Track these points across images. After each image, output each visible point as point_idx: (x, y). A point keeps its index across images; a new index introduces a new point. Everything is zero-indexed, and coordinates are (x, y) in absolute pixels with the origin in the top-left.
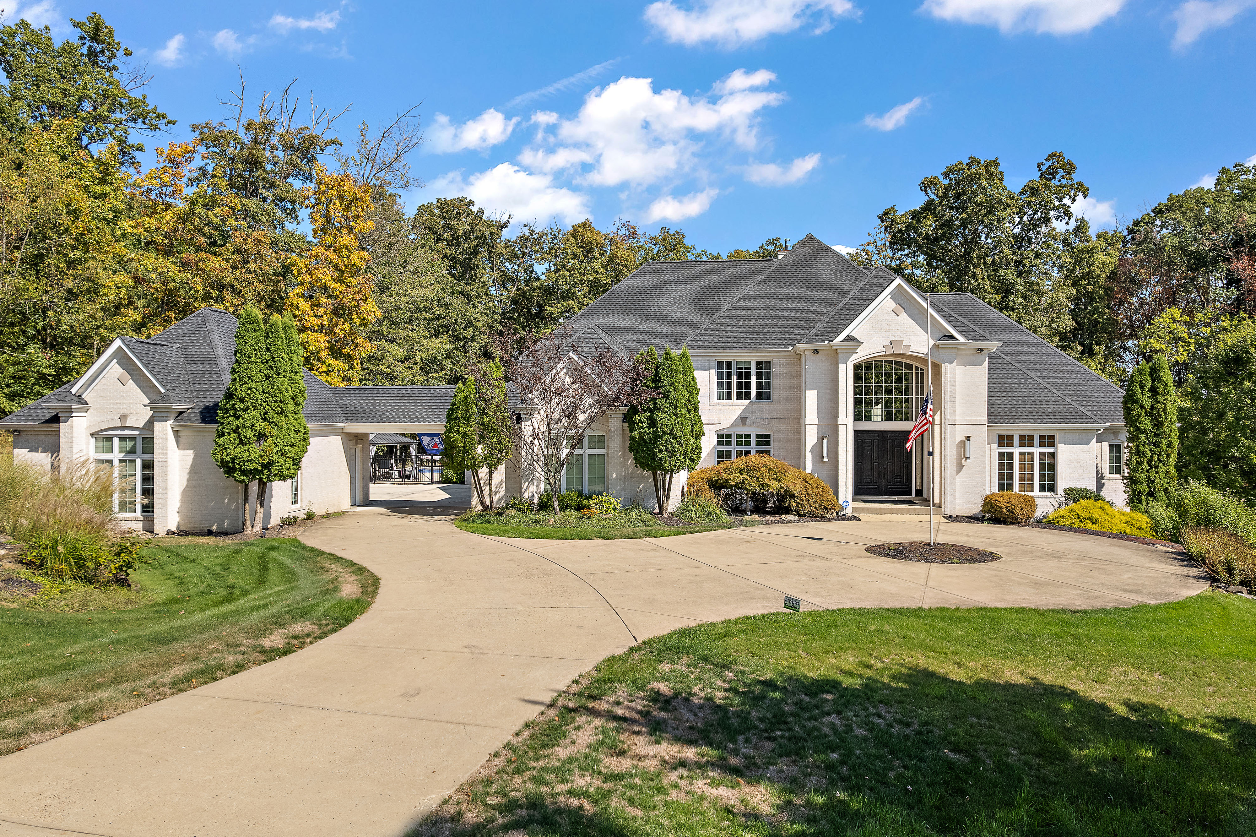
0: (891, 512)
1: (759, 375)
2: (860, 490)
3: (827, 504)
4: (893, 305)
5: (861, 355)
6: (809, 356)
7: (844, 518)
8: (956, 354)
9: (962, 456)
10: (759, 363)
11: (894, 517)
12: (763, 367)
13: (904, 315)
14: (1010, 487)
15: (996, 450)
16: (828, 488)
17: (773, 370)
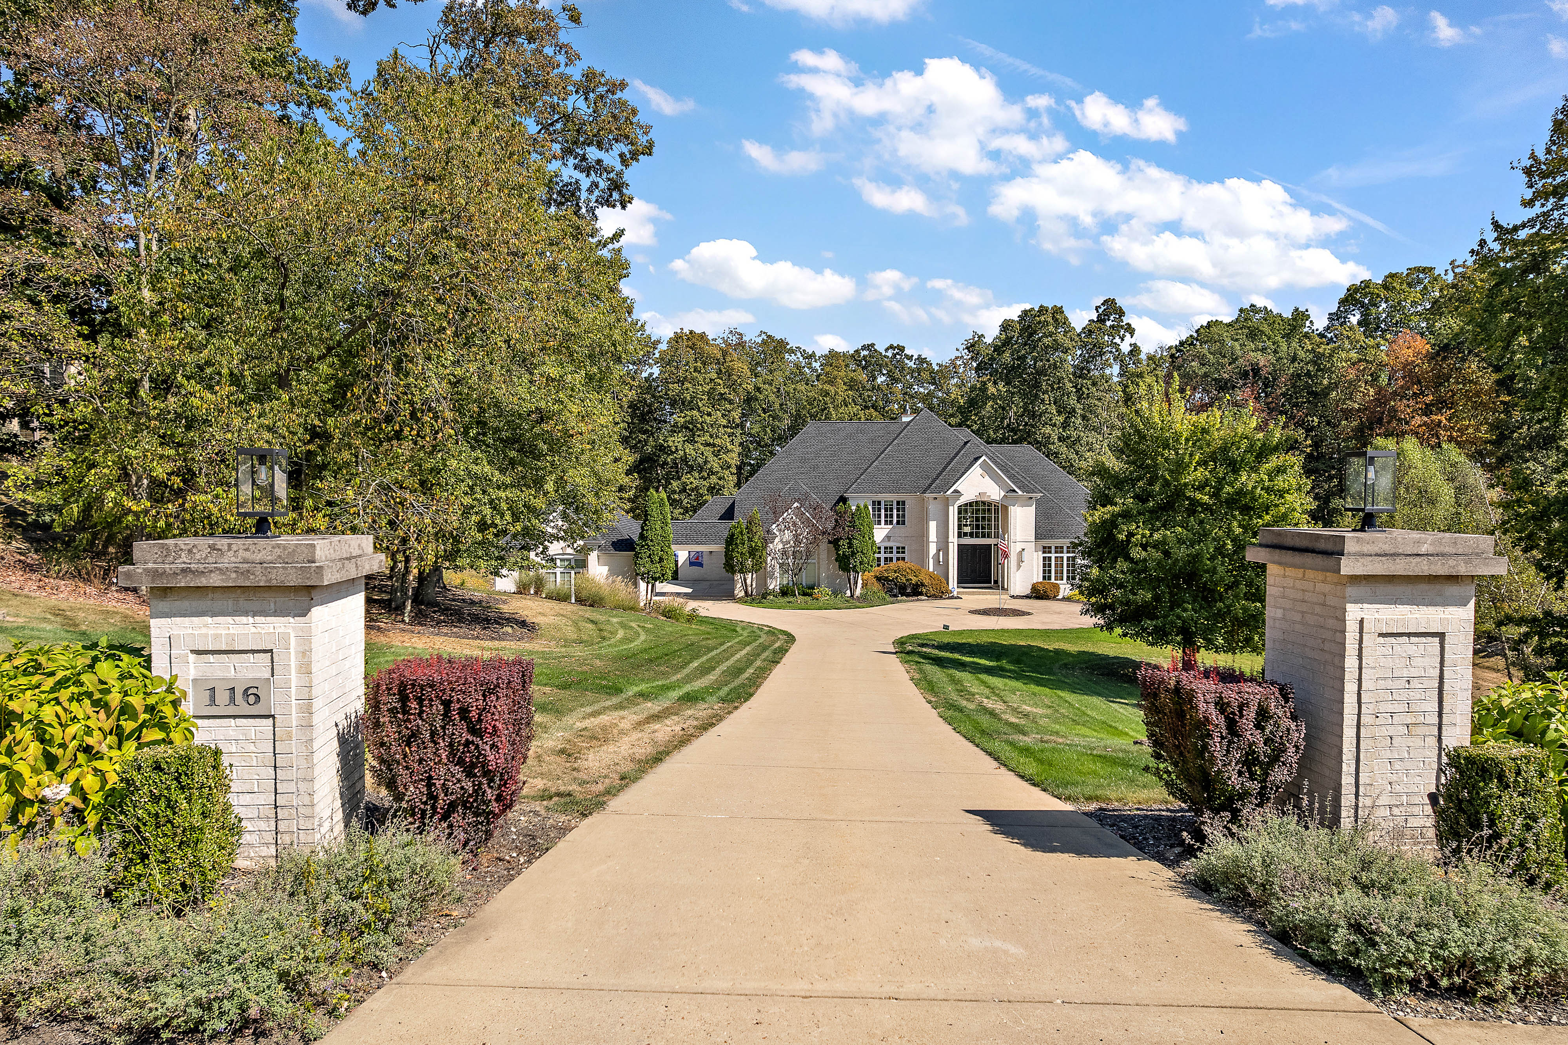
0: (979, 594)
1: (898, 510)
2: (963, 580)
3: (943, 590)
4: (981, 471)
5: (963, 500)
6: (931, 500)
7: (952, 598)
8: (1016, 501)
9: (1020, 561)
10: (898, 503)
11: (981, 597)
12: (901, 504)
13: (987, 477)
14: (1050, 578)
15: (1041, 555)
16: (943, 580)
17: (907, 506)
